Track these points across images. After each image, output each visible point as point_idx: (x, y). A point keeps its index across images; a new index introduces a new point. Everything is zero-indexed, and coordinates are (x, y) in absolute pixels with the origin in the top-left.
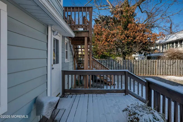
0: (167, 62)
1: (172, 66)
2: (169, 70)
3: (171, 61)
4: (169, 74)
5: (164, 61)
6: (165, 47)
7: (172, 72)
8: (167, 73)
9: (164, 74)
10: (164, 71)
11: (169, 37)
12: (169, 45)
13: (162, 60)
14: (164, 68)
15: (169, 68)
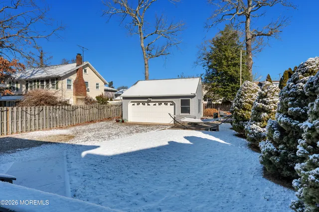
0: (29, 110)
1: (37, 116)
2: (33, 124)
3: (37, 108)
4: (33, 129)
5: (24, 108)
6: (31, 87)
7: (37, 125)
8: (29, 127)
9: (24, 130)
10: (24, 125)
11: (38, 71)
12: (36, 83)
13: (20, 108)
14: (24, 119)
15: (33, 119)
